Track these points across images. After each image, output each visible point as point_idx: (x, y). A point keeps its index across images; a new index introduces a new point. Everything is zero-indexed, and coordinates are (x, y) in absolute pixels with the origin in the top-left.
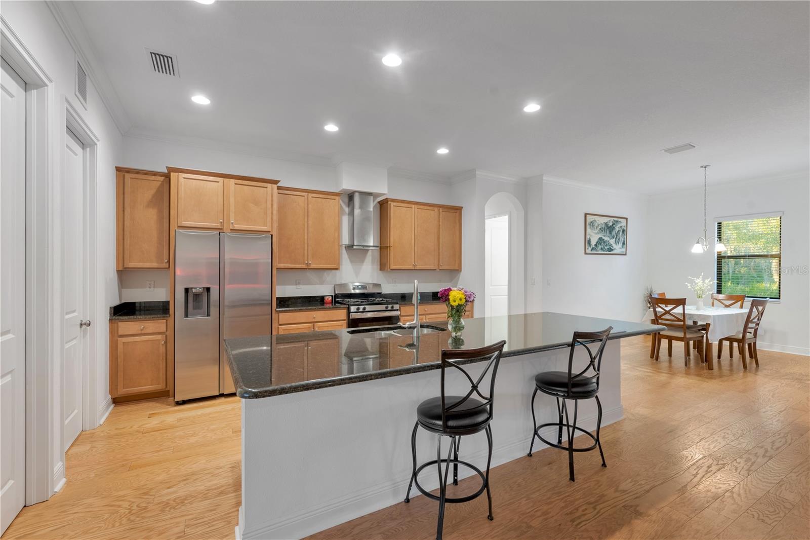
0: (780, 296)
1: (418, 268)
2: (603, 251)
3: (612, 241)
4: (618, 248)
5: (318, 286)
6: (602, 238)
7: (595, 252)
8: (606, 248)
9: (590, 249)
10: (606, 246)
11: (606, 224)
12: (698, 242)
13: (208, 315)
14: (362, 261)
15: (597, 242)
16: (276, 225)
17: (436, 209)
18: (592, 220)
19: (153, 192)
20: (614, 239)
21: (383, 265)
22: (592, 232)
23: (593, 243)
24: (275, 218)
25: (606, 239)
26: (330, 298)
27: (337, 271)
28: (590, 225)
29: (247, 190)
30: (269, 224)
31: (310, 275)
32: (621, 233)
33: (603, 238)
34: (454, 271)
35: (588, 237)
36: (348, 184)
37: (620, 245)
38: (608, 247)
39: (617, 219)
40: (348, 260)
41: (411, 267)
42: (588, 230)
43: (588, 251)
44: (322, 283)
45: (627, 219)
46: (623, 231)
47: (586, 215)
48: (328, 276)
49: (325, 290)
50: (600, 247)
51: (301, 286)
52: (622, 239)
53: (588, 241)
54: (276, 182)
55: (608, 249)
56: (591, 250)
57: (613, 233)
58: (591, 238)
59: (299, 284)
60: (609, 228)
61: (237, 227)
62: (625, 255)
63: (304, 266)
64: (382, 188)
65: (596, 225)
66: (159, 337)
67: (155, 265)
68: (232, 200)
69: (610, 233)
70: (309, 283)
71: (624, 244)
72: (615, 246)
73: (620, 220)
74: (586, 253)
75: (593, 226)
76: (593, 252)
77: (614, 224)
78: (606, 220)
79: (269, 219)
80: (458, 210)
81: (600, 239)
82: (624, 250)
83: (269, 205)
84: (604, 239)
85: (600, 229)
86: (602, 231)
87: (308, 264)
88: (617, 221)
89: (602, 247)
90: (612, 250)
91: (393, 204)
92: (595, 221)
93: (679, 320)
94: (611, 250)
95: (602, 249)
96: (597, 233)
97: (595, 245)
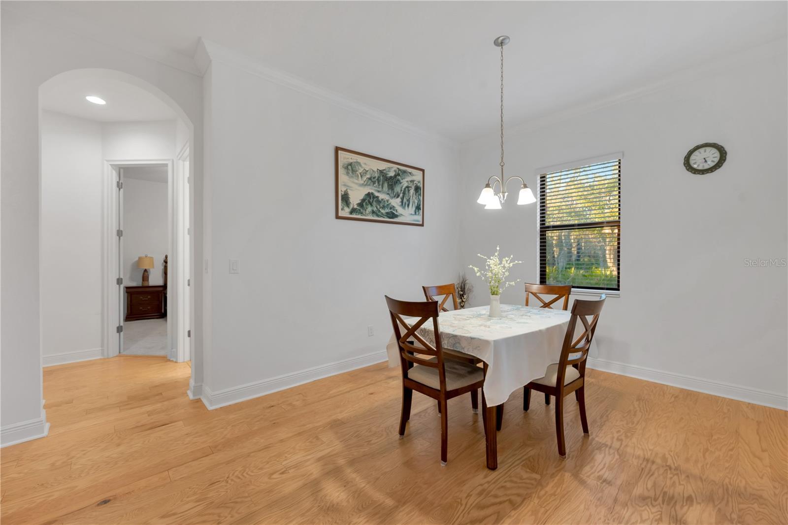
0: (619, 286)
2: (378, 216)
3: (396, 202)
4: (407, 214)
6: (372, 193)
7: (359, 216)
8: (383, 211)
9: (347, 210)
10: (384, 207)
11: (381, 172)
15: (363, 200)
18: (351, 161)
20: (399, 200)
22: (353, 182)
23: (355, 198)
25: (382, 196)
28: (346, 168)
32: (412, 191)
33: (377, 194)
35: (342, 189)
37: (412, 209)
38: (387, 210)
39: (403, 170)
42: (343, 177)
43: (341, 214)
45: (423, 171)
46: (417, 189)
47: (337, 149)
50: (369, 209)
52: (414, 200)
53: (342, 196)
55: (387, 213)
56: (351, 213)
57: (398, 189)
58: (350, 192)
60: (391, 182)
62: (422, 225)
65: (361, 170)
69: (391, 187)
71: (418, 208)
72: (400, 210)
73: (409, 170)
74: (336, 217)
75: (354, 171)
76: (354, 216)
77: (399, 175)
78: (383, 166)
81: (370, 195)
82: (420, 218)
84: (377, 197)
85: (370, 179)
86: (374, 183)
88: (405, 172)
89: (375, 209)
90: (396, 216)
92: (359, 163)
94: (393, 216)
95: (373, 212)
96: (362, 185)
97: (361, 205)
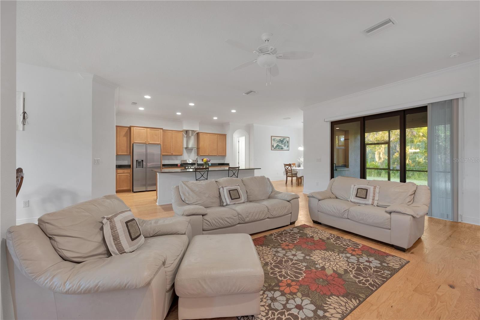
1: (210, 155)
3: (283, 146)
4: (285, 148)
5: (176, 161)
9: (273, 148)
11: (280, 139)
12: (300, 146)
13: (143, 168)
14: (191, 152)
15: (276, 146)
16: (162, 142)
17: (217, 135)
19: (125, 132)
21: (198, 154)
22: (274, 142)
24: (162, 139)
25: (280, 145)
26: (180, 165)
27: (182, 156)
28: (273, 140)
29: (153, 131)
30: (160, 141)
31: (173, 157)
32: (286, 143)
34: (224, 156)
35: (272, 144)
36: (185, 128)
37: (286, 147)
38: (281, 148)
39: (284, 138)
40: (186, 153)
41: (208, 155)
42: (272, 142)
43: (272, 149)
44: (177, 160)
45: (289, 138)
46: (288, 142)
47: (271, 136)
48: (179, 157)
49: (178, 162)
50: (277, 148)
51: (170, 161)
52: (287, 145)
54: (162, 129)
56: (274, 149)
57: (283, 143)
58: (274, 145)
59: (169, 160)
60: (281, 141)
61: (150, 142)
62: (289, 150)
63: (171, 154)
64: (197, 129)
65: (276, 140)
66: (128, 174)
67: (126, 154)
68: (149, 134)
69: (282, 143)
70: (172, 159)
71: (288, 146)
72: (284, 147)
73: (286, 138)
75: (275, 140)
78: (280, 138)
79: (160, 140)
80: (225, 135)
81: (277, 145)
82: (288, 149)
83: (160, 136)
86: (278, 142)
87: (172, 154)
88: (285, 139)
90: (282, 149)
91: (201, 134)
92: (275, 139)
93: (290, 171)
95: (278, 148)
96: (276, 143)
97: (276, 147)
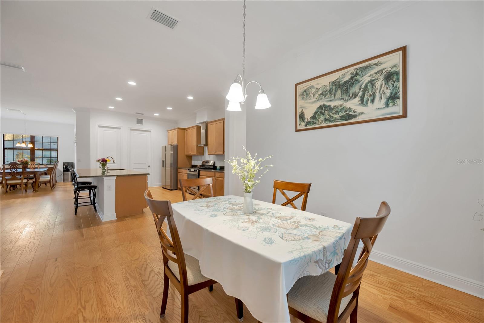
2: (331, 121)
4: (372, 110)
6: (324, 105)
7: (313, 126)
8: (337, 116)
9: (303, 124)
10: (337, 113)
11: (334, 83)
15: (316, 113)
18: (306, 88)
20: (358, 99)
22: (307, 103)
23: (308, 115)
25: (334, 104)
29: (174, 132)
32: (380, 82)
35: (299, 110)
37: (380, 103)
38: (342, 114)
39: (364, 66)
41: (214, 153)
42: (300, 102)
45: (404, 49)
46: (392, 75)
52: (385, 91)
53: (300, 116)
55: (342, 117)
56: (306, 125)
57: (355, 89)
58: (304, 111)
60: (346, 86)
61: (173, 143)
68: (173, 136)
71: (394, 97)
72: (359, 109)
73: (375, 61)
74: (297, 131)
75: (307, 94)
76: (309, 127)
77: (357, 74)
78: (336, 76)
81: (320, 107)
84: (329, 106)
85: (322, 94)
86: (326, 95)
88: (367, 67)
89: (327, 117)
90: (355, 116)
92: (313, 86)
94: (350, 117)
95: (326, 120)
97: (314, 117)
